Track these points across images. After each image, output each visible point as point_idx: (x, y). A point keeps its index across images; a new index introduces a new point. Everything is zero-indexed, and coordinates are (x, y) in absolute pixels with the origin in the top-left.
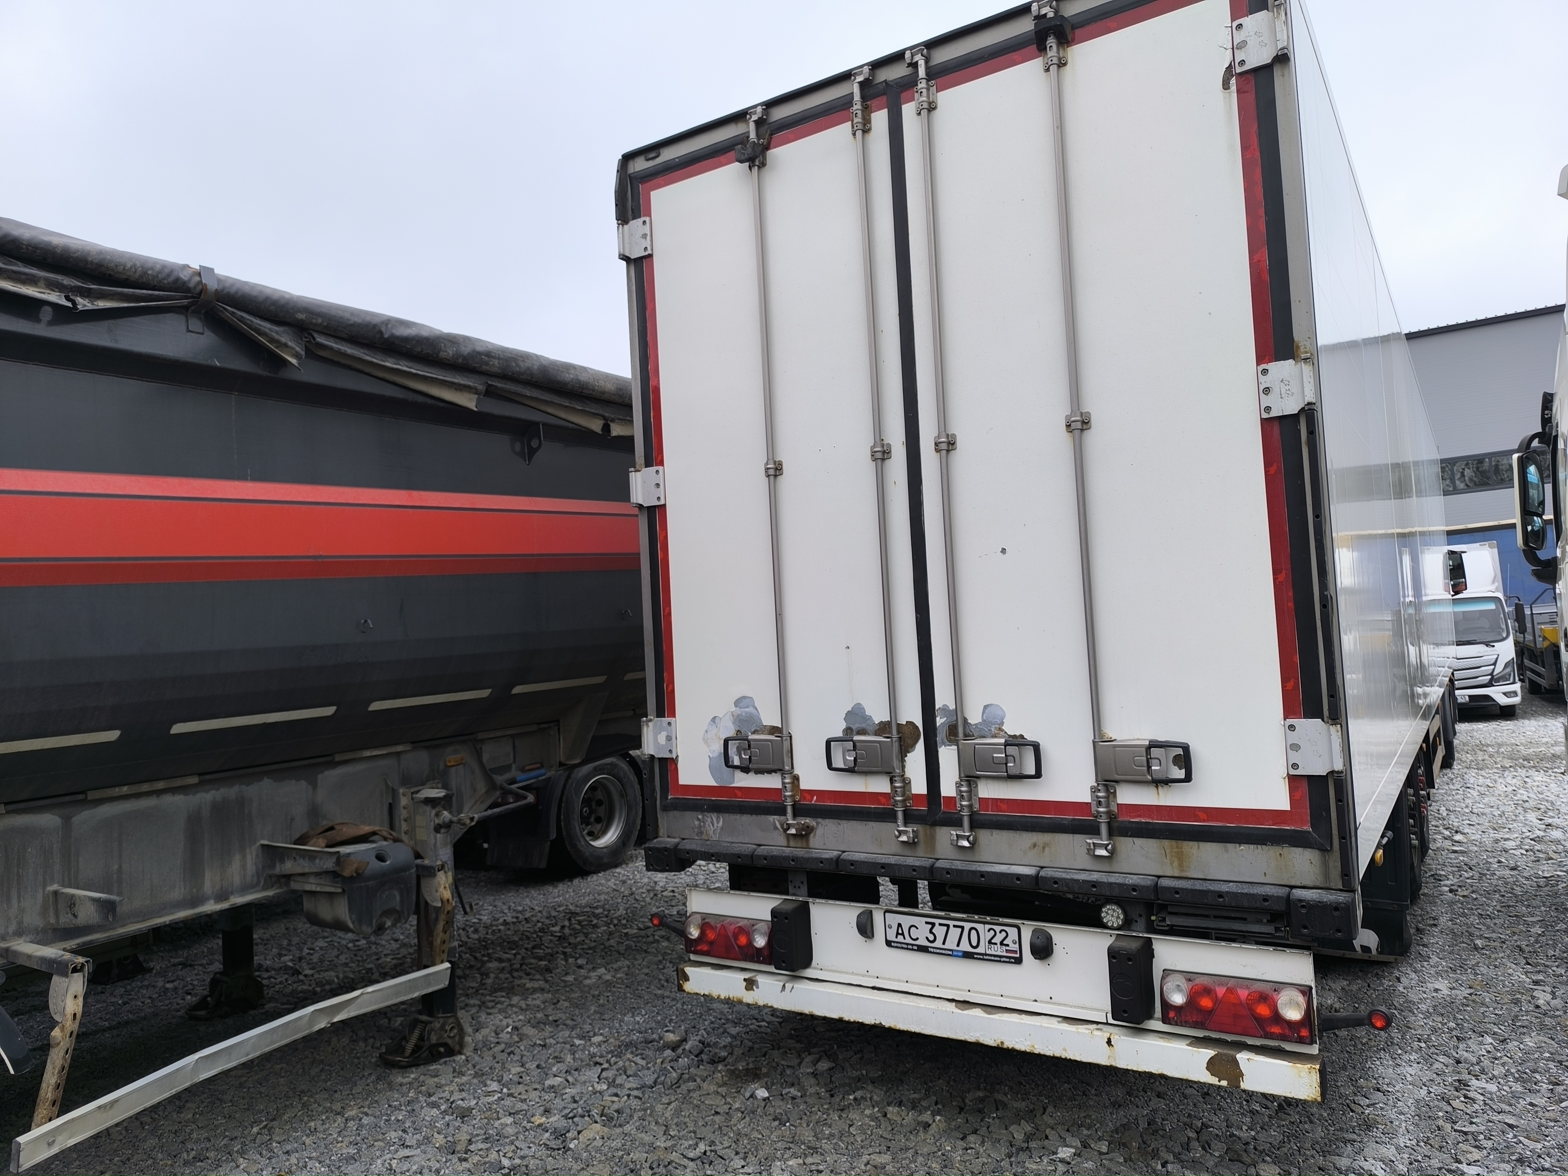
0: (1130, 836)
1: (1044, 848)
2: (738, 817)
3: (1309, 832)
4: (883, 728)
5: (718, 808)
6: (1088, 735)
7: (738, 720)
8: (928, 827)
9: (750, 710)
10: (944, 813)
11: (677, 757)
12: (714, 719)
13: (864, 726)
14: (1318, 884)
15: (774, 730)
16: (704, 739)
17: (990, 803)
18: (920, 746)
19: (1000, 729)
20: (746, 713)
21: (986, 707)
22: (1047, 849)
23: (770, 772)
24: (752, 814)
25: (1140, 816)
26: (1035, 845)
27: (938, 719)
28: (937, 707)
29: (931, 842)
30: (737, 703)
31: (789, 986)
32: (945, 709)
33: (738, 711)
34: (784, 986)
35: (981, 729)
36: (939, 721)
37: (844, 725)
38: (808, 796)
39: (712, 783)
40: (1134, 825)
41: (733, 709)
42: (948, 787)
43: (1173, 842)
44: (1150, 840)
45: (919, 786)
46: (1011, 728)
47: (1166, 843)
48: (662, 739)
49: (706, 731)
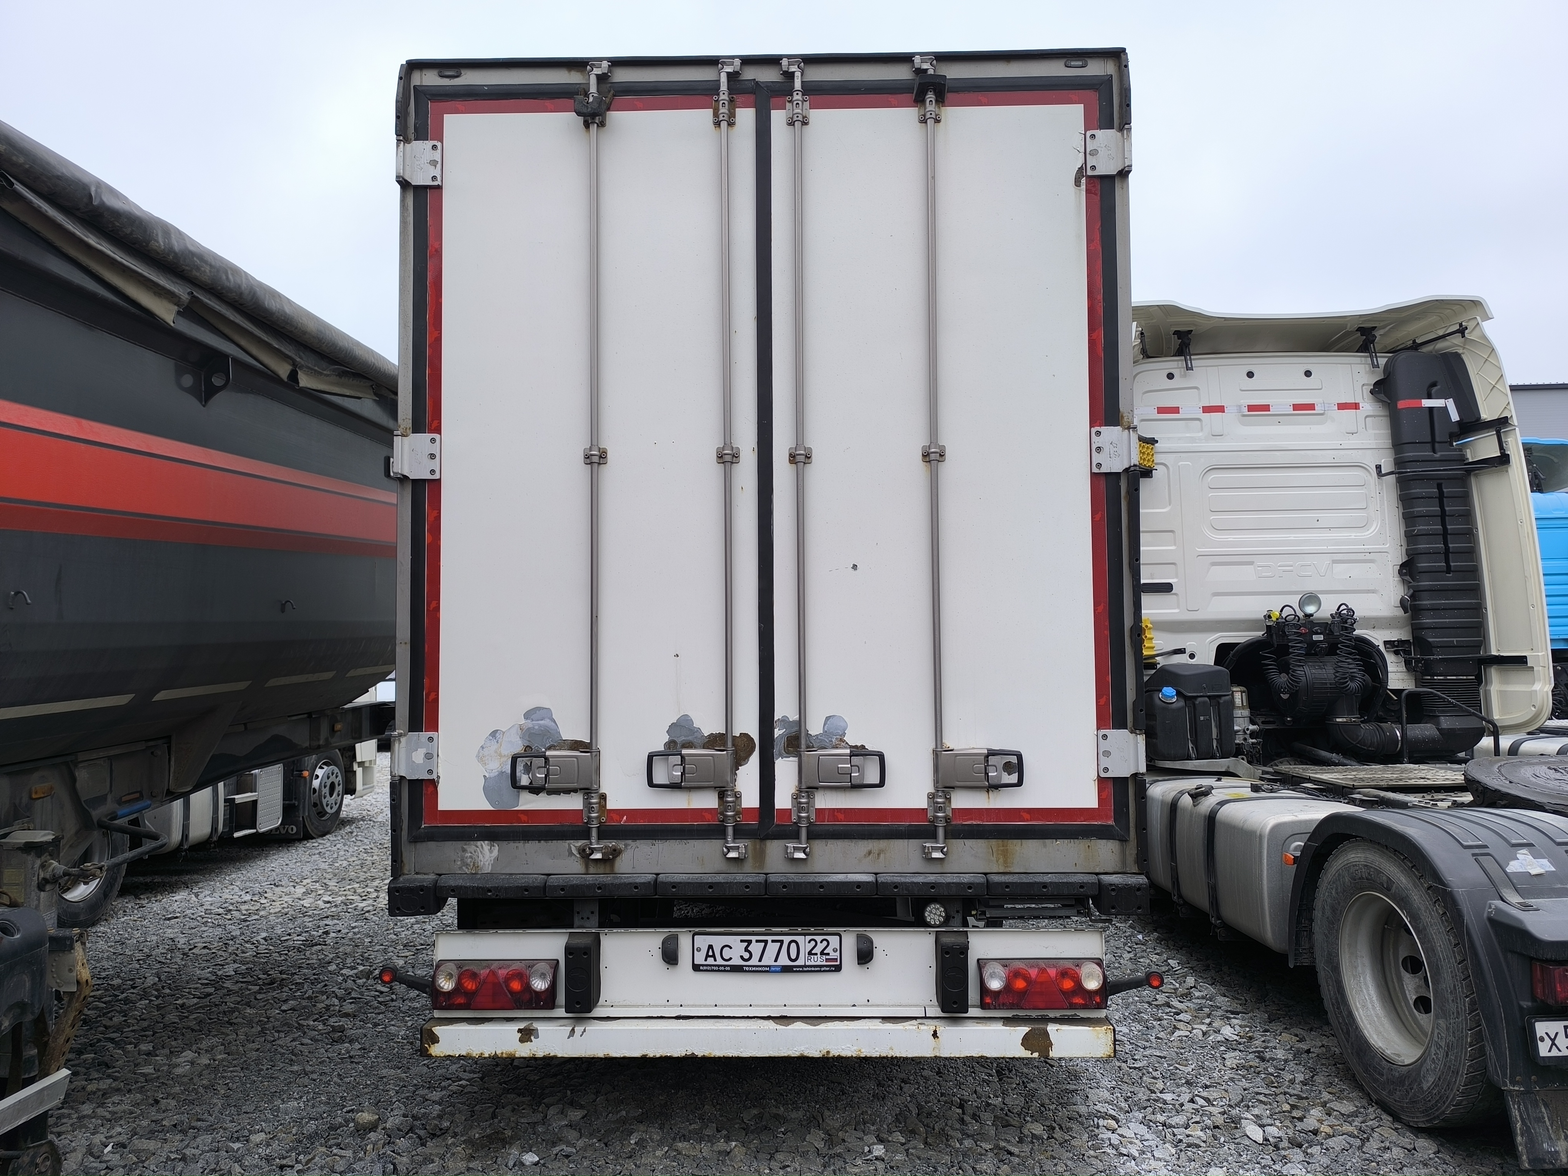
0: (962, 838)
1: (879, 855)
2: (520, 844)
3: (1113, 826)
4: (715, 741)
5: (492, 836)
6: (929, 745)
7: (527, 733)
8: (758, 841)
9: (546, 722)
10: (778, 825)
11: (438, 777)
12: (494, 734)
13: (690, 738)
14: (1117, 870)
15: (576, 745)
16: (478, 756)
17: (827, 813)
18: (755, 759)
19: (842, 740)
20: (540, 726)
21: (828, 718)
22: (882, 855)
23: (568, 791)
24: (539, 841)
25: (971, 819)
26: (870, 853)
27: (776, 730)
28: (776, 719)
29: (760, 856)
30: (527, 715)
31: (579, 1029)
32: (784, 721)
33: (529, 724)
34: (573, 1030)
35: (822, 740)
36: (777, 732)
37: (666, 738)
38: (615, 816)
39: (486, 806)
40: (966, 828)
41: (523, 721)
42: (783, 800)
43: (1000, 841)
44: (979, 841)
45: (751, 799)
46: (852, 739)
47: (994, 842)
48: (418, 757)
49: (482, 747)
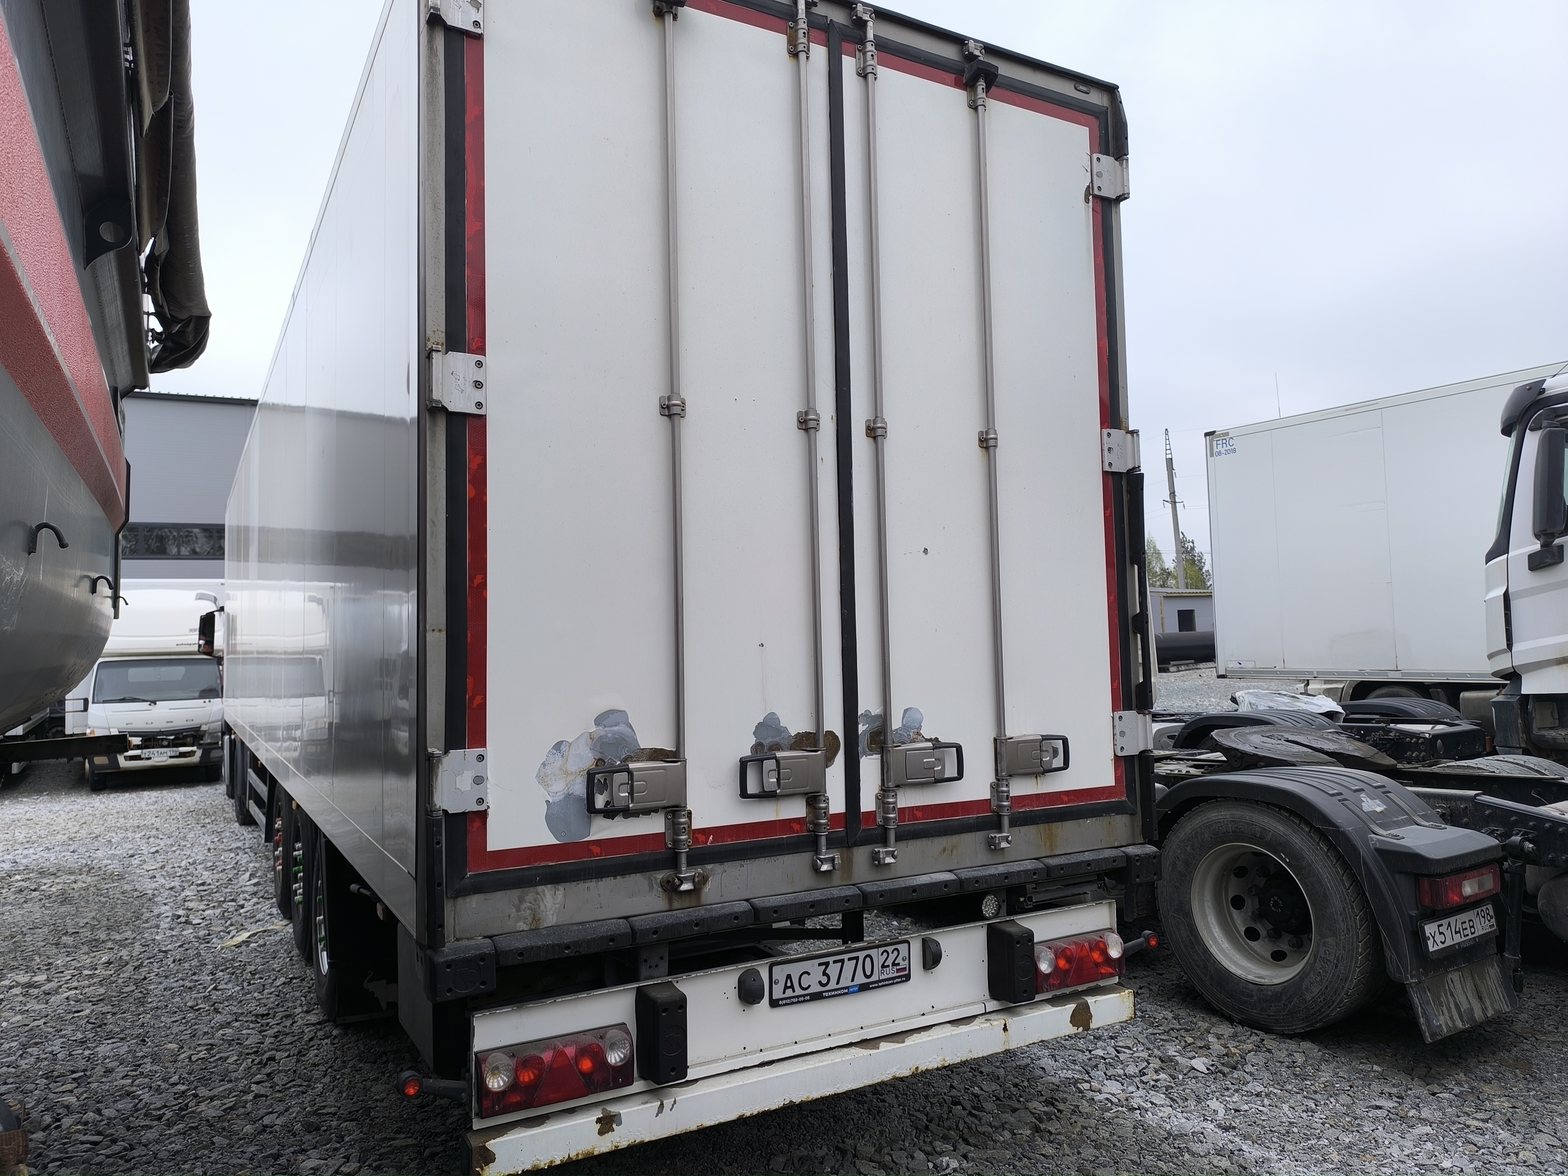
0: (1019, 826)
2: (592, 884)
3: (1125, 801)
4: (805, 741)
5: (556, 877)
7: (599, 743)
8: (845, 849)
9: (621, 728)
10: (864, 830)
11: (488, 807)
12: (558, 746)
13: (777, 739)
14: (1130, 842)
15: (657, 754)
16: (538, 776)
17: (907, 812)
18: (840, 759)
19: (919, 734)
20: (614, 733)
21: (906, 711)
22: (954, 852)
23: (647, 812)
24: (615, 877)
25: (1024, 806)
26: (944, 850)
27: (860, 726)
28: (859, 714)
29: (847, 866)
30: (599, 721)
31: (668, 1102)
32: (867, 715)
33: (602, 731)
34: (662, 1105)
35: (901, 735)
36: (861, 728)
37: (753, 741)
38: (701, 837)
39: (547, 840)
40: (1022, 815)
41: (593, 729)
42: (867, 803)
43: (1046, 825)
44: (1031, 826)
46: (927, 733)
47: (1042, 827)
48: (465, 782)
49: (544, 764)
